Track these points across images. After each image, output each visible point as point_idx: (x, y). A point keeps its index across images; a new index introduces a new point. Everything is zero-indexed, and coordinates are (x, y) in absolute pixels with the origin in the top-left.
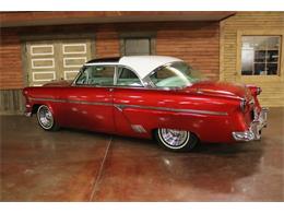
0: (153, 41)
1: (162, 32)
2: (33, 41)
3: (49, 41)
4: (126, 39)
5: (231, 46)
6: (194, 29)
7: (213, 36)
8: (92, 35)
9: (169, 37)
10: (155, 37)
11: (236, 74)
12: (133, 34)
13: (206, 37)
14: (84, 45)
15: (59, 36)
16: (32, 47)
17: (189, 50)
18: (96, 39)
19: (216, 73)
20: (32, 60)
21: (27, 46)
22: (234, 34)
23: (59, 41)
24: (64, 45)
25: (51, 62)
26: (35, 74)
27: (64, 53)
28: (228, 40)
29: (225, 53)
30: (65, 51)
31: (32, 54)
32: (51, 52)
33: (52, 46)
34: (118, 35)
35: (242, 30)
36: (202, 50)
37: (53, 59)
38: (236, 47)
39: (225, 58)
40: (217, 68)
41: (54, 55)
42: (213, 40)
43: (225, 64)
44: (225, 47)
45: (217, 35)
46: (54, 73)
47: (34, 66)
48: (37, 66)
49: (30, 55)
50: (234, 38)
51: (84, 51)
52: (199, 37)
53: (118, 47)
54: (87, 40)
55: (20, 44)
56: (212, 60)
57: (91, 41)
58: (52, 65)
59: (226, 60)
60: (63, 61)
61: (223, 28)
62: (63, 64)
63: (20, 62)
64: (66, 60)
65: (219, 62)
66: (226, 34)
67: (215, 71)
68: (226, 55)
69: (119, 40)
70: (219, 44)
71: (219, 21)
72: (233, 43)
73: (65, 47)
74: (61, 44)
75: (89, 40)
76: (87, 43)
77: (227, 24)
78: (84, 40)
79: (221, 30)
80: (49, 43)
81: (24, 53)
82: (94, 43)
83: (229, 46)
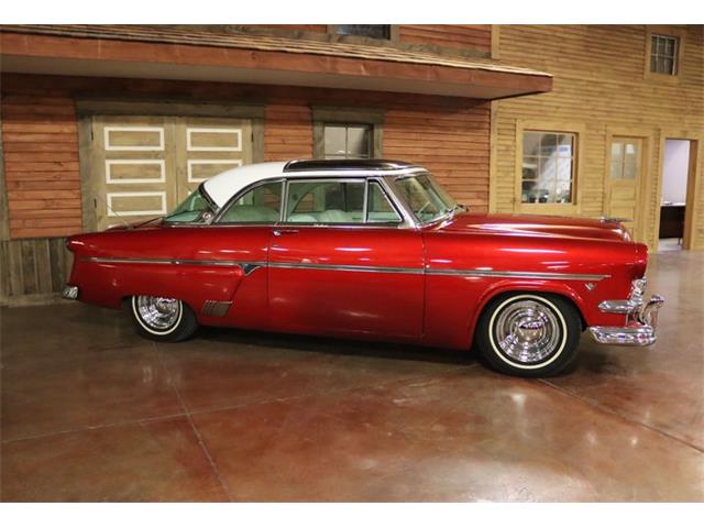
0: (379, 132)
1: (393, 113)
2: (111, 116)
3: (155, 116)
4: (325, 123)
5: (508, 149)
7: (479, 128)
8: (257, 110)
9: (407, 125)
10: (382, 123)
11: (514, 200)
12: (342, 115)
13: (469, 128)
14: (238, 131)
15: (181, 107)
16: (108, 129)
17: (441, 152)
18: (264, 120)
19: (484, 199)
20: (108, 163)
21: (95, 126)
22: (512, 127)
23: (177, 118)
24: (190, 130)
25: (158, 168)
26: (113, 198)
27: (190, 148)
28: (503, 137)
29: (499, 161)
30: (193, 144)
31: (108, 148)
32: (159, 145)
33: (160, 130)
34: (312, 114)
35: (524, 120)
36: (462, 153)
37: (162, 162)
38: (514, 151)
39: (498, 171)
40: (485, 188)
41: (166, 151)
42: (479, 136)
43: (498, 182)
44: (499, 150)
45: (487, 126)
46: (163, 194)
47: (112, 177)
48: (121, 177)
49: (103, 149)
50: (513, 133)
51: (236, 146)
52: (457, 128)
53: (310, 141)
54: (244, 121)
55: (77, 120)
56: (479, 174)
57: (253, 124)
58: (159, 177)
59: (500, 174)
60: (186, 168)
61: (495, 114)
62: (187, 174)
63: (73, 166)
64: (193, 165)
65: (488, 179)
66: (500, 126)
67: (482, 195)
68: (500, 163)
69: (313, 125)
70: (489, 144)
71: (491, 100)
72: (510, 143)
73: (193, 134)
74: (182, 126)
75: (249, 121)
76: (244, 127)
77: (500, 107)
78: (237, 120)
79: (492, 117)
80: (152, 123)
81: (87, 144)
82: (258, 128)
83: (504, 148)
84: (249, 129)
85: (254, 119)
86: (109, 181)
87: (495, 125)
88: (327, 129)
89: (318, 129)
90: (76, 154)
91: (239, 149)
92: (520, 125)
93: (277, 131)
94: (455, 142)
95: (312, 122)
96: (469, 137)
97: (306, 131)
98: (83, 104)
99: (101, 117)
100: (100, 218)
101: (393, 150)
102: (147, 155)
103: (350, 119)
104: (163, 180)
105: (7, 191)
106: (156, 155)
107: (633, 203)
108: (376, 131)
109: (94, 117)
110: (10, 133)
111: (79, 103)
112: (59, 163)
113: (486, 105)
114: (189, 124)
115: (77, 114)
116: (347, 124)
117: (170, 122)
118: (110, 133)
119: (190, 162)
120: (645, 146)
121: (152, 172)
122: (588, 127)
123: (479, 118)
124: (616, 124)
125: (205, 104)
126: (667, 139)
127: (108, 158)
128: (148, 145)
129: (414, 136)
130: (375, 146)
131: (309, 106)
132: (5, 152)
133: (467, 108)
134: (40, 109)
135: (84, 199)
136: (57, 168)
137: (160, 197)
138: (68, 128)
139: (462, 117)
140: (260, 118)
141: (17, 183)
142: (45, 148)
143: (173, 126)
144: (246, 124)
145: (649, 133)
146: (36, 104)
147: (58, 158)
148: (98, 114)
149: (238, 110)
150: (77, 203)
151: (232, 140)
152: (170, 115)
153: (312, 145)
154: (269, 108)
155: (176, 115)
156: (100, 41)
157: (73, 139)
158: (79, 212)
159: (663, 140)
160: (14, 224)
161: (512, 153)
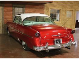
0: (24, 9)
6: (37, 6)
9: (29, 8)
10: (25, 7)
12: (18, 6)
13: (40, 8)
18: (4, 6)
22: (48, 8)
29: (46, 14)
34: (12, 5)
44: (46, 12)
52: (38, 8)
70: (44, 11)
72: (48, 11)
84: (1, 8)
87: (45, 8)
88: (15, 8)
89: (13, 8)
92: (50, 8)
95: (13, 7)
96: (41, 10)
97: (11, 8)
107: (71, 21)
113: (44, 4)
120: (73, 12)
122: (62, 8)
123: (42, 7)
124: (67, 8)
126: (77, 11)
145: (74, 10)
153: (13, 11)
154: (5, 4)
159: (76, 11)
161: (48, 13)
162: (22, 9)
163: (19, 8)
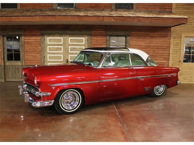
1: (133, 32)
2: (50, 35)
3: (61, 35)
4: (110, 36)
5: (178, 43)
6: (154, 32)
7: (166, 37)
8: (89, 32)
9: (139, 36)
10: (129, 36)
11: (180, 61)
14: (84, 38)
15: (68, 32)
16: (48, 38)
17: (150, 45)
18: (91, 35)
19: (167, 61)
20: (48, 47)
21: (45, 37)
22: (180, 36)
23: (66, 35)
24: (70, 38)
25: (61, 48)
26: (49, 56)
27: (70, 43)
28: (175, 40)
29: (173, 48)
30: (71, 42)
31: (48, 43)
32: (61, 42)
33: (62, 38)
34: (106, 33)
35: (185, 33)
36: (159, 45)
37: (62, 47)
38: (181, 44)
39: (173, 51)
40: (168, 57)
41: (63, 44)
42: (166, 39)
43: (173, 55)
44: (174, 44)
45: (170, 36)
46: (62, 55)
47: (49, 50)
48: (51, 51)
49: (47, 43)
50: (180, 38)
51: (83, 42)
52: (157, 37)
53: (105, 41)
54: (85, 35)
55: (41, 36)
56: (165, 52)
57: (88, 36)
58: (61, 51)
59: (173, 52)
60: (68, 48)
61: (173, 32)
62: (69, 50)
63: (40, 48)
64: (70, 48)
65: (169, 54)
66: (175, 36)
67: (166, 59)
68: (174, 49)
69: (106, 36)
70: (170, 42)
71: (171, 27)
72: (179, 42)
73: (71, 39)
74: (68, 37)
75: (87, 35)
76: (85, 37)
77: (175, 29)
78: (83, 35)
79: (171, 33)
80: (60, 36)
81: (43, 42)
82: (89, 37)
83: (176, 43)
84: (87, 38)
85: (88, 35)
86: (48, 51)
87: (173, 35)
89: (108, 38)
90: (40, 44)
91: (84, 43)
92: (183, 35)
93: (95, 38)
94: (157, 41)
95: (106, 35)
96: (162, 40)
97: (104, 38)
98: (43, 32)
99: (47, 35)
100: (46, 61)
101: (133, 44)
102: (58, 45)
103: (118, 34)
104: (62, 52)
105: (24, 54)
106: (60, 45)
108: (127, 38)
109: (45, 35)
110: (26, 39)
111: (41, 32)
112: (36, 47)
114: (70, 36)
115: (41, 34)
116: (118, 36)
117: (64, 36)
118: (49, 39)
119: (70, 47)
121: (59, 49)
123: (166, 33)
125: (74, 31)
127: (48, 45)
128: (58, 42)
129: (141, 39)
130: (127, 43)
131: (105, 31)
132: (24, 44)
133: (162, 30)
134: (32, 33)
135: (42, 56)
136: (36, 48)
137: (61, 56)
138: (39, 38)
139: (160, 33)
140: (90, 35)
141: (27, 51)
142: (33, 43)
143: (65, 37)
144: (86, 36)
146: (31, 32)
147: (36, 45)
148: (46, 34)
149: (83, 32)
150: (40, 57)
151: (82, 41)
152: (64, 34)
153: (106, 42)
154: (93, 32)
155: (66, 34)
156: (38, 16)
157: (40, 41)
158: (40, 59)
160: (26, 61)
161: (180, 45)
162: (124, 38)
163: (119, 37)
